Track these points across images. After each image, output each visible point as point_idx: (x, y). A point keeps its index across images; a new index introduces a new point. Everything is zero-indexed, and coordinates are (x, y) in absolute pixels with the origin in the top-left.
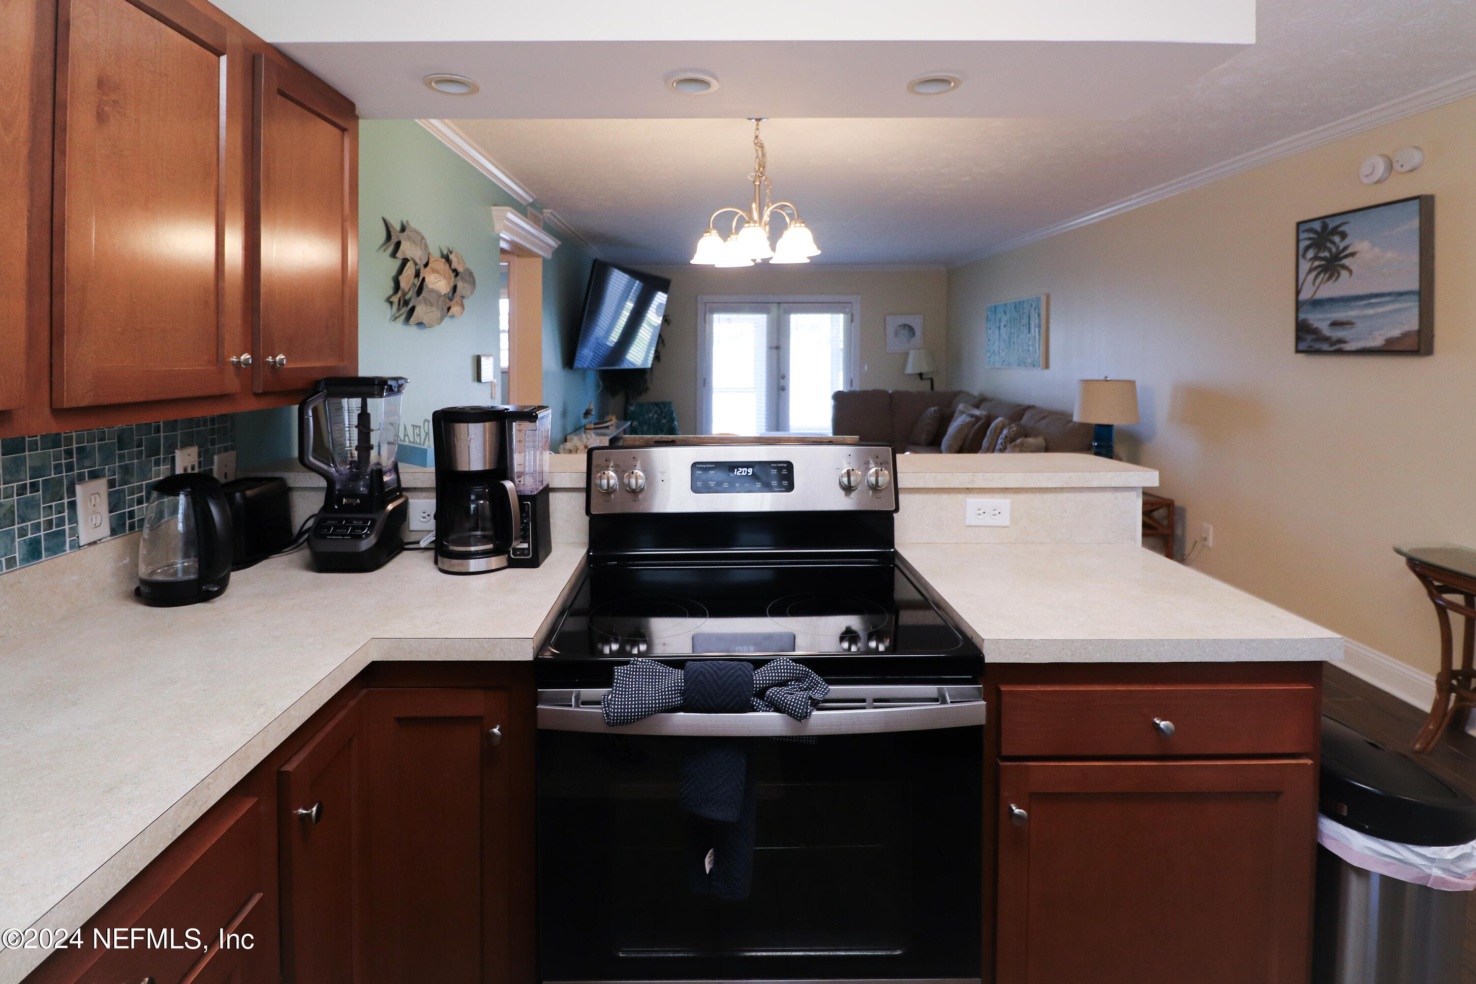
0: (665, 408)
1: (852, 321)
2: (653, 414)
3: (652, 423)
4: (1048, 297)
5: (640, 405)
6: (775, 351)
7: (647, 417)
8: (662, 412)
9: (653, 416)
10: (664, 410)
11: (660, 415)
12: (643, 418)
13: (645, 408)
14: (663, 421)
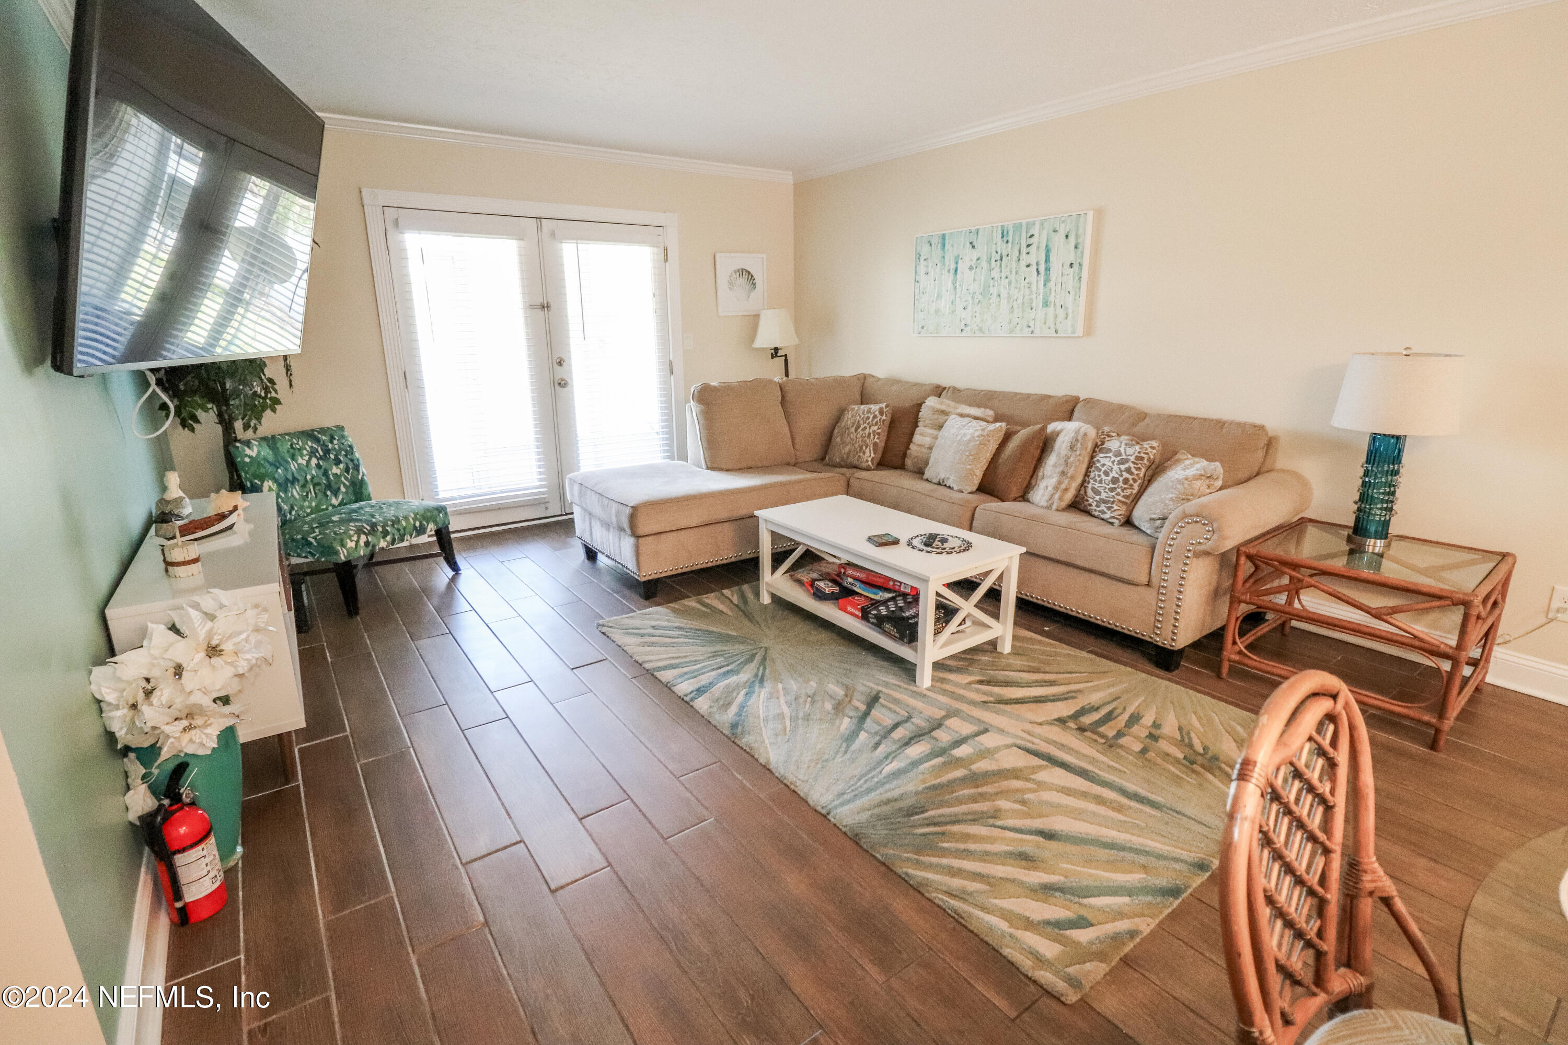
0: (331, 442)
1: (666, 260)
2: (307, 458)
3: (309, 477)
4: (1100, 214)
5: (271, 441)
6: (540, 313)
7: (293, 466)
8: (327, 452)
9: (308, 462)
10: (330, 446)
11: (325, 457)
12: (286, 469)
13: (284, 447)
14: (335, 470)
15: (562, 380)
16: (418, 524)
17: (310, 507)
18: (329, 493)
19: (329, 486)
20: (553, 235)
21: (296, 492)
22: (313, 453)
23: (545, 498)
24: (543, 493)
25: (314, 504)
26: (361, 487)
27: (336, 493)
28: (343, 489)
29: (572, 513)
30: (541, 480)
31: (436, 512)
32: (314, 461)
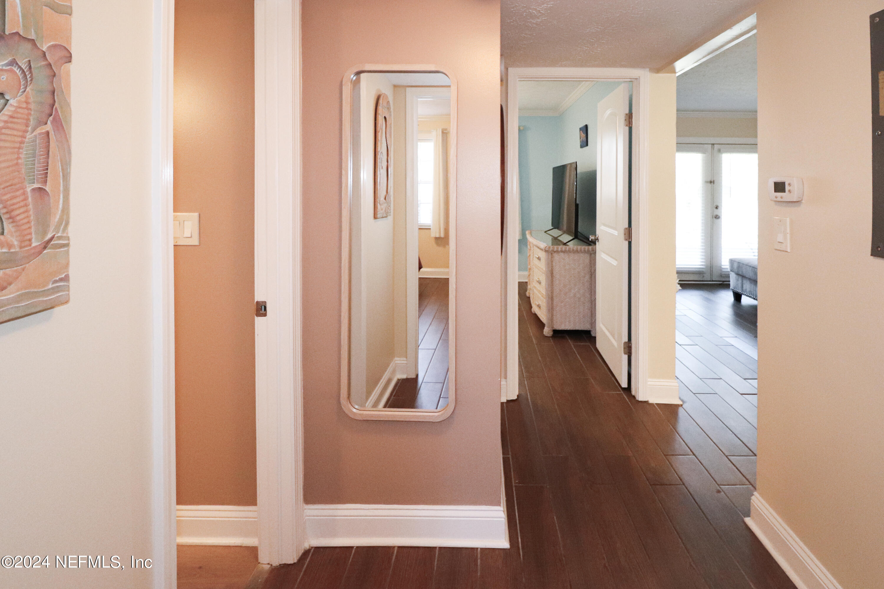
6: (710, 185)
15: (717, 215)
20: (719, 151)
23: (703, 271)
24: (703, 268)
29: (729, 281)
30: (702, 262)
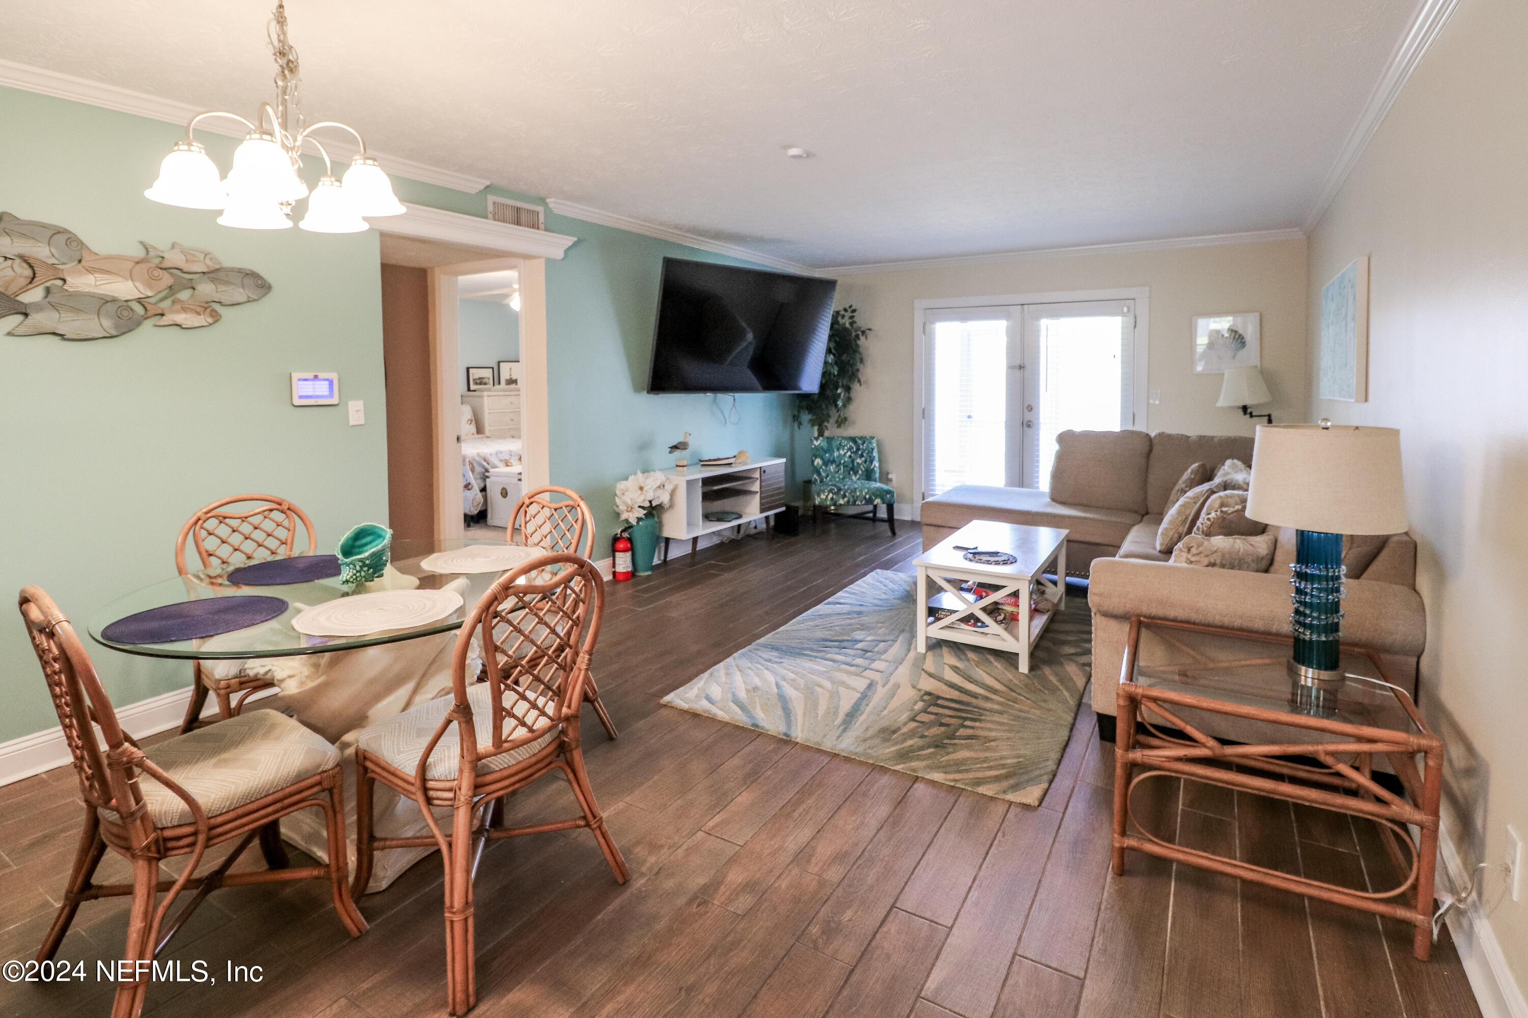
0: (863, 444)
2: (845, 451)
3: (842, 462)
6: (1018, 373)
7: (836, 454)
8: (858, 449)
9: (845, 453)
10: (861, 447)
11: (855, 453)
12: (831, 455)
13: (835, 444)
14: (859, 461)
16: (867, 496)
17: (839, 477)
18: (851, 472)
19: (852, 469)
21: (832, 468)
22: (850, 449)
25: (841, 477)
26: (871, 473)
27: (856, 473)
28: (860, 472)
31: (884, 493)
32: (849, 453)
